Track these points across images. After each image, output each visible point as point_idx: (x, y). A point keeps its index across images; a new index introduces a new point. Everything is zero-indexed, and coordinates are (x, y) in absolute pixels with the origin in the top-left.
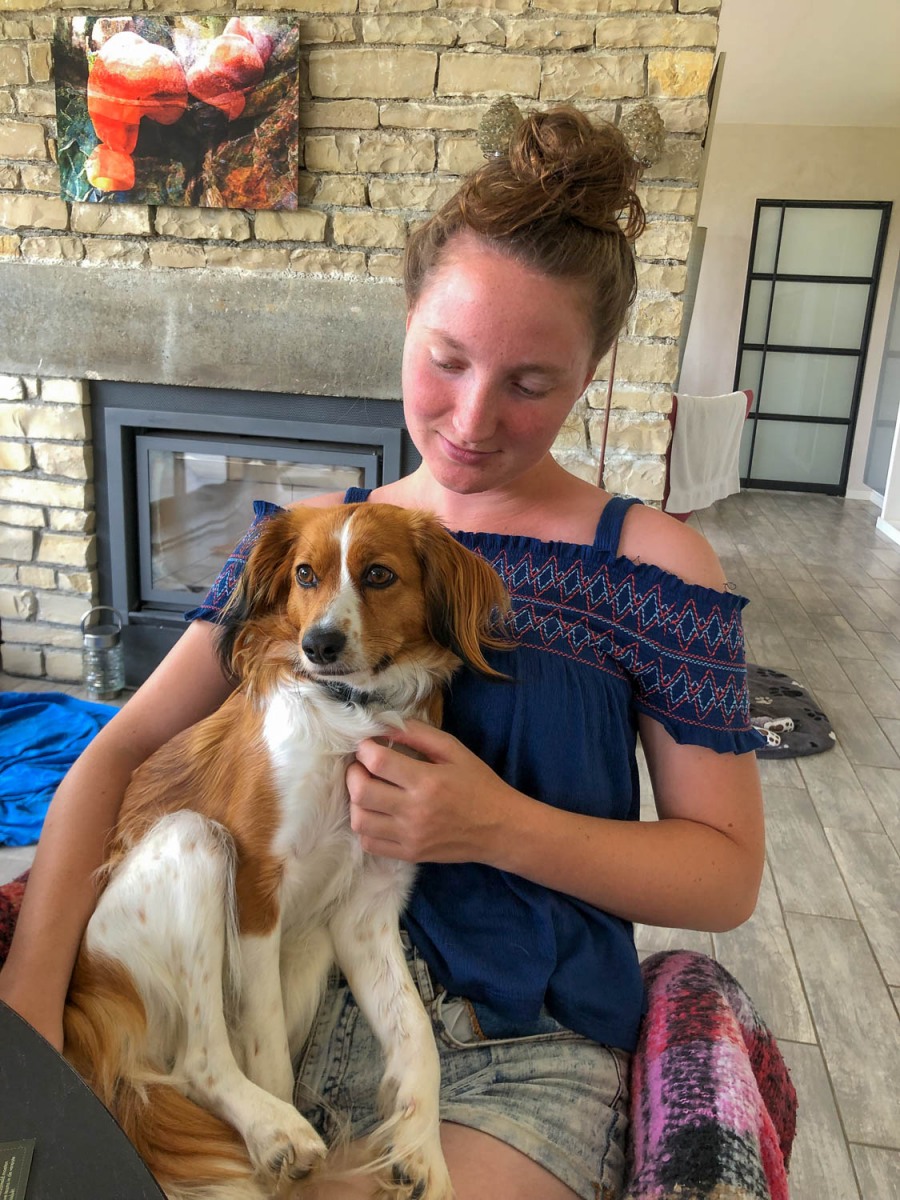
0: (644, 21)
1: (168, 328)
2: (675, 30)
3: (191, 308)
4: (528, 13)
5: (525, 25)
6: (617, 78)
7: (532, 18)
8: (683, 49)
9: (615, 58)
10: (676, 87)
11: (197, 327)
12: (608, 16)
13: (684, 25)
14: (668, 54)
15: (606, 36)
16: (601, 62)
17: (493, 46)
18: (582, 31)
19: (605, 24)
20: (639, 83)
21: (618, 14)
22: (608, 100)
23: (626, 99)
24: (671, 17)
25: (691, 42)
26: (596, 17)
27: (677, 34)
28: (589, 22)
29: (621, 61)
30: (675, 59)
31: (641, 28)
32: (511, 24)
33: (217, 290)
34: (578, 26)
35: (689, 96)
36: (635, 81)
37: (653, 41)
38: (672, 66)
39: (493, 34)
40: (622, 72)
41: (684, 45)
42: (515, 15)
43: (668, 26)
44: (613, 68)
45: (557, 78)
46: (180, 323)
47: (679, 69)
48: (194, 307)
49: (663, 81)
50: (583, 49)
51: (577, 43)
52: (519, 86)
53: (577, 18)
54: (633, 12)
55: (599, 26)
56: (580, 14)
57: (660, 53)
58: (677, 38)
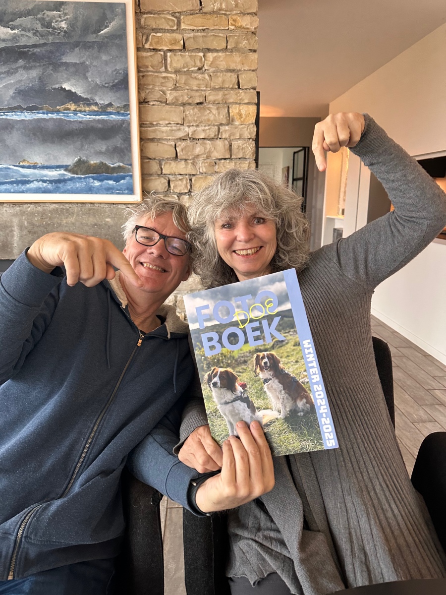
0: (226, 92)
1: (15, 233)
2: (240, 96)
3: (26, 223)
4: (175, 88)
5: (175, 94)
6: (217, 115)
7: (177, 90)
8: (243, 104)
9: (215, 107)
10: (242, 119)
11: (30, 232)
12: (210, 90)
13: (243, 94)
14: (238, 106)
15: (211, 98)
16: (209, 109)
17: (161, 102)
18: (200, 96)
19: (209, 93)
20: (226, 118)
21: (214, 89)
22: (214, 125)
23: (221, 124)
24: (237, 91)
25: (246, 101)
26: (205, 91)
27: (240, 98)
28: (203, 93)
29: (218, 109)
30: (241, 108)
31: (225, 95)
32: (168, 93)
33: (38, 214)
34: (198, 94)
35: (248, 123)
36: (225, 117)
37: (231, 100)
38: (240, 111)
39: (160, 98)
40: (219, 113)
41: (244, 102)
42: (170, 89)
43: (236, 94)
44: (214, 111)
45: (191, 115)
46: (21, 230)
47: (243, 112)
48: (28, 222)
49: (236, 117)
50: (201, 103)
51: (198, 101)
52: (174, 119)
53: (197, 91)
54: (221, 89)
55: (207, 94)
56: (198, 89)
57: (234, 106)
58: (240, 99)
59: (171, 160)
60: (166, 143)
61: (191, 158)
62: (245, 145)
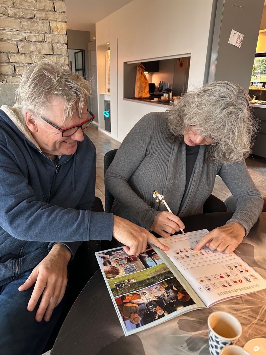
0: (47, 13)
2: (56, 16)
4: (13, 7)
5: (14, 10)
6: (42, 27)
7: (15, 8)
8: (58, 21)
9: (41, 22)
10: (58, 31)
12: (37, 10)
13: (58, 15)
14: (55, 22)
15: (38, 15)
16: (37, 22)
17: (5, 15)
18: (30, 14)
19: (37, 12)
20: (49, 29)
21: (39, 10)
22: (41, 33)
23: (46, 33)
24: (54, 13)
25: (60, 20)
26: (33, 10)
29: (43, 23)
30: (57, 24)
32: (9, 9)
34: (29, 12)
35: (62, 34)
36: (47, 28)
37: (50, 18)
39: (4, 12)
40: (44, 26)
42: (10, 7)
43: (54, 15)
44: (41, 25)
45: (26, 26)
47: (59, 26)
49: (55, 29)
50: (31, 18)
52: (15, 27)
53: (28, 10)
54: (44, 10)
55: (35, 12)
56: (29, 8)
57: (53, 22)
58: (56, 18)
59: (15, 54)
60: (11, 42)
61: (28, 53)
62: (62, 47)
